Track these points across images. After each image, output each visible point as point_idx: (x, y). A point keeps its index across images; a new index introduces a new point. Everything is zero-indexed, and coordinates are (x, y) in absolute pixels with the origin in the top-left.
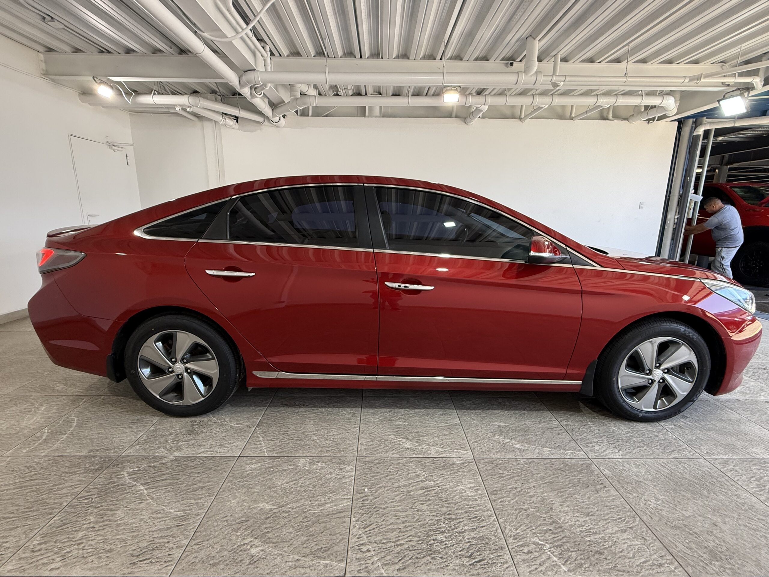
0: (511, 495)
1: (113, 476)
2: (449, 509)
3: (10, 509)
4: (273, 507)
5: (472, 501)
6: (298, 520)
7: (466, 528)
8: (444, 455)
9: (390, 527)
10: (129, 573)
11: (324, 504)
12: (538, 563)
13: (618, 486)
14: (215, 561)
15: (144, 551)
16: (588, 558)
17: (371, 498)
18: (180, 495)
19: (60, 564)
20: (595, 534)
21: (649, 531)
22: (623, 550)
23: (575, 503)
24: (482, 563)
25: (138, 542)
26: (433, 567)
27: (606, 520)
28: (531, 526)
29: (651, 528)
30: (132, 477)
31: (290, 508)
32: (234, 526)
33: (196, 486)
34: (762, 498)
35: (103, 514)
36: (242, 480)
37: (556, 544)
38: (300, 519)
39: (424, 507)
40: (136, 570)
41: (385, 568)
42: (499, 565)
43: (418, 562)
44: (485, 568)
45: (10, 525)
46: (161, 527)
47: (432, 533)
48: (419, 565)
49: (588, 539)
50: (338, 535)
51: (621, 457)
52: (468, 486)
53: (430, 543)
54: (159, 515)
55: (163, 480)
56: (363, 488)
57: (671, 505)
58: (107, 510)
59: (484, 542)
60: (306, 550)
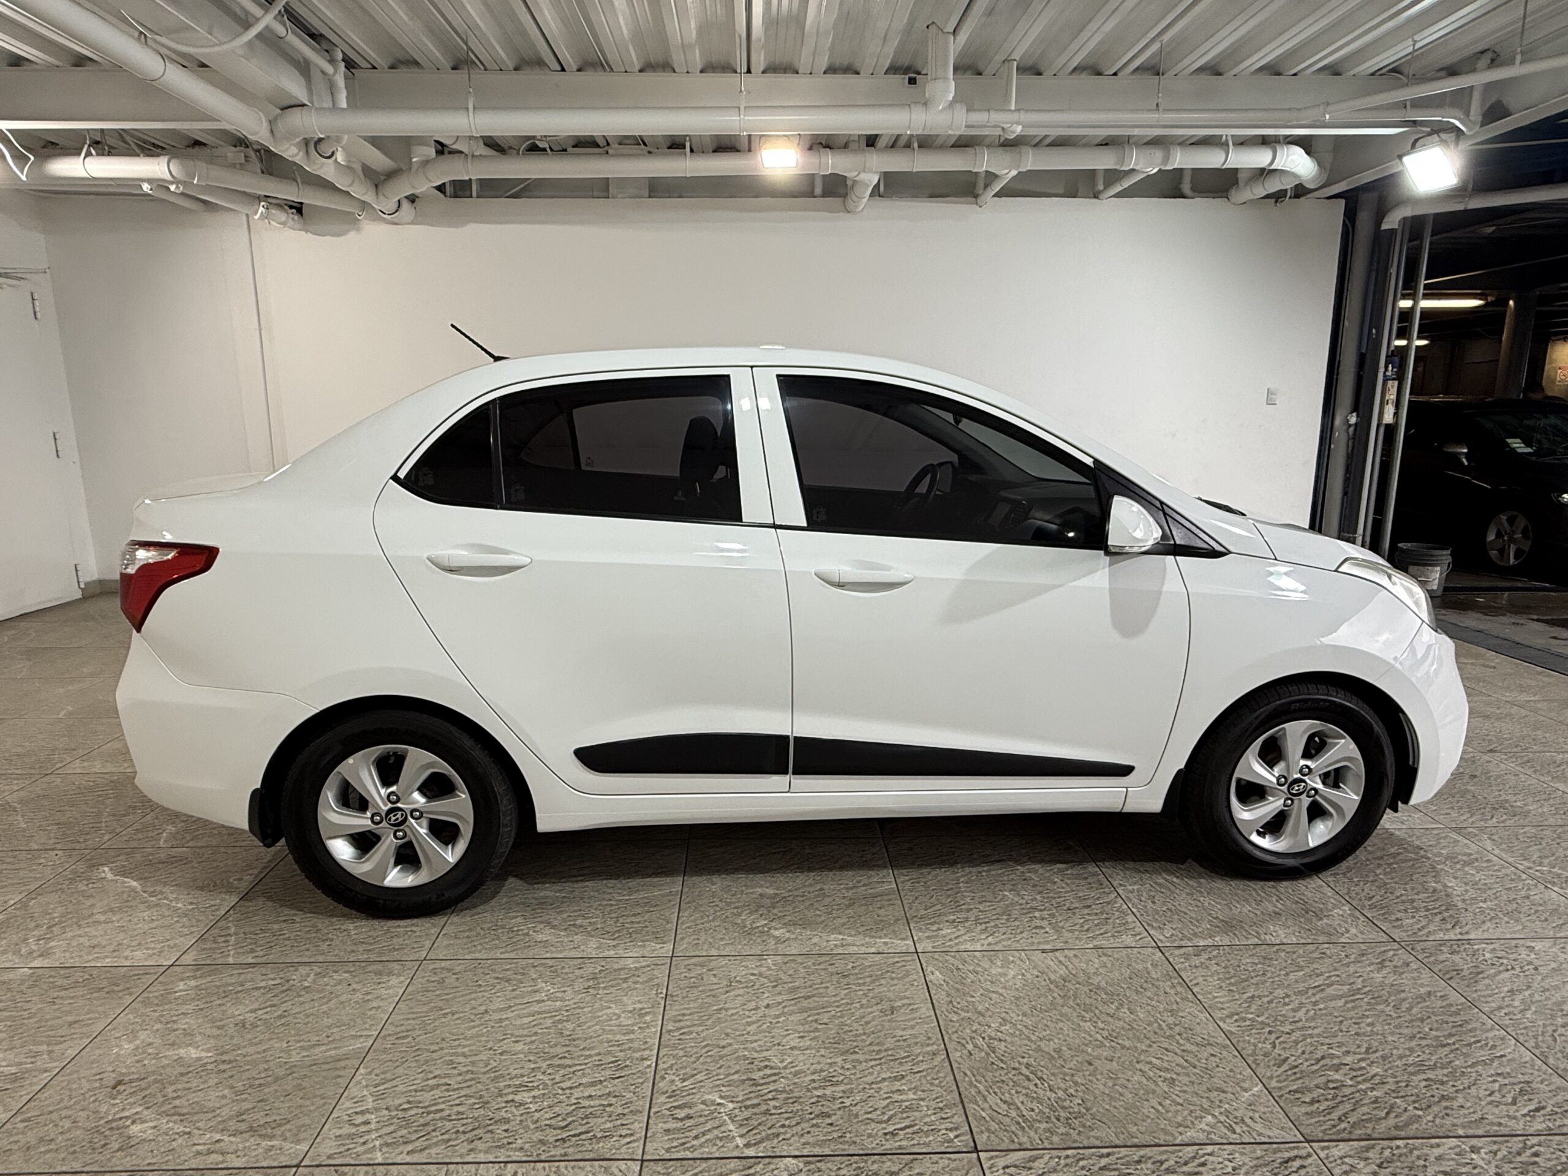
0: (709, 1022)
2: (568, 1049)
4: (204, 1055)
5: (624, 1034)
7: (584, 1080)
8: (612, 953)
11: (314, 1046)
12: (692, 1135)
13: (943, 1001)
16: (798, 1124)
20: (838, 1083)
21: (952, 1077)
24: (583, 1137)
26: (482, 1146)
27: (875, 1060)
28: (718, 1075)
29: (956, 1071)
31: (240, 1055)
36: (160, 1008)
37: (749, 1103)
38: (253, 1073)
39: (518, 1047)
41: (385, 1149)
42: (615, 1139)
44: (583, 1145)
47: (510, 1090)
48: (457, 1142)
49: (818, 1093)
50: (318, 1099)
52: (631, 1007)
53: (496, 1107)
59: (606, 1103)
60: (241, 1124)
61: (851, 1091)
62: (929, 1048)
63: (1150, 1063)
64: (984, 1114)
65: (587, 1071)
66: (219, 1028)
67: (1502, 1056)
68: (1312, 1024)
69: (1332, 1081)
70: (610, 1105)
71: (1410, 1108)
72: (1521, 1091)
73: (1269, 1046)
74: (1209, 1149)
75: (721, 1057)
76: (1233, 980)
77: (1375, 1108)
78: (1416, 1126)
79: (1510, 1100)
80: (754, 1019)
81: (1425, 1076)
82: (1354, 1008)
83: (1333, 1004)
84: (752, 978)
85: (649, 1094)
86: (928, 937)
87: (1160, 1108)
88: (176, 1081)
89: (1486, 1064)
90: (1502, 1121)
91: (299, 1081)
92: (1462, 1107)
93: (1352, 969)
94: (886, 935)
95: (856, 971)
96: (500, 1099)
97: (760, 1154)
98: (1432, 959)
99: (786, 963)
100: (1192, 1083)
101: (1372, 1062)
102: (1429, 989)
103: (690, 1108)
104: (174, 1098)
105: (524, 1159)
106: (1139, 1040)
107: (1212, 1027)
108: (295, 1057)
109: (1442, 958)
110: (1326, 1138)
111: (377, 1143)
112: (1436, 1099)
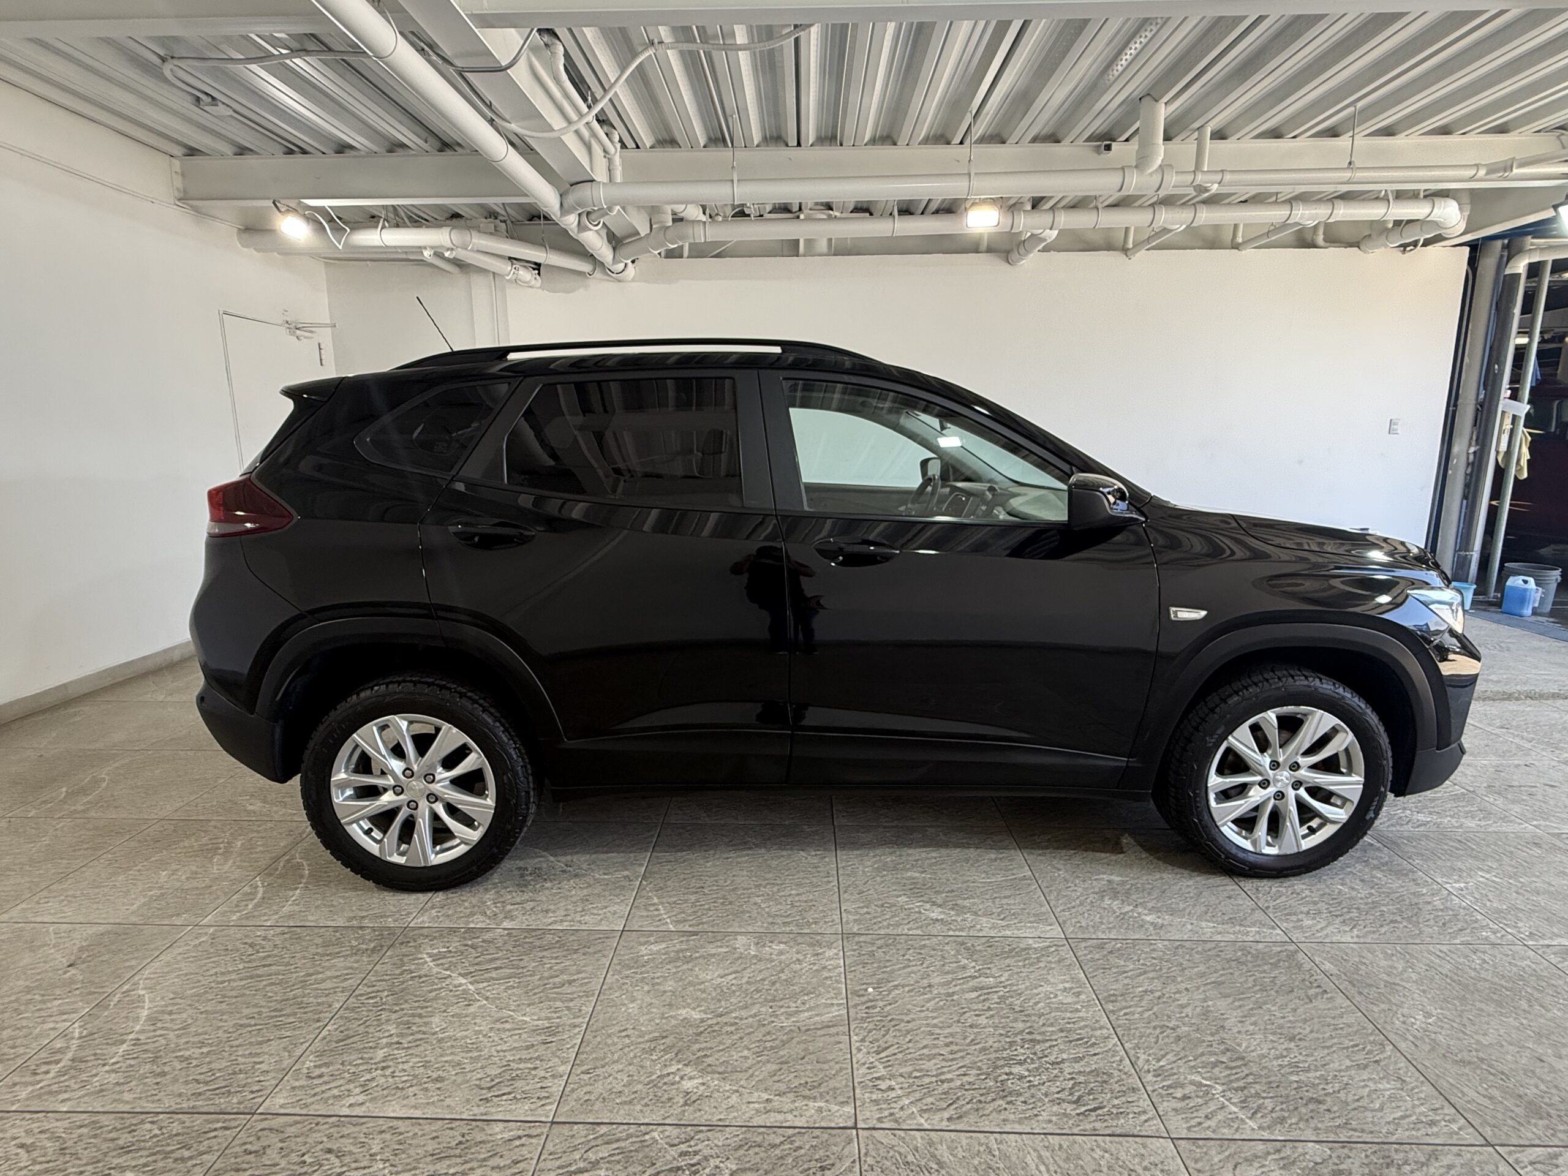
0: (1143, 1004)
1: (406, 959)
2: (1029, 1024)
3: (246, 1012)
4: (704, 1016)
7: (1065, 1056)
8: (1008, 933)
9: (925, 1051)
10: (482, 1114)
13: (1353, 991)
14: (624, 1099)
15: (497, 1080)
16: (1296, 1109)
17: (881, 1004)
18: (535, 994)
19: (361, 1098)
20: (1308, 1070)
22: (1362, 1098)
23: (1267, 1018)
24: (1100, 1112)
25: (482, 1068)
26: (1012, 1117)
27: (1328, 1047)
28: (1186, 1056)
30: (439, 962)
31: (736, 1018)
32: (642, 1046)
33: (557, 980)
35: (408, 1022)
36: (639, 971)
37: (1235, 1085)
38: (759, 1035)
39: (982, 1020)
40: (493, 1110)
41: (926, 1116)
42: (1131, 1116)
43: (983, 1108)
44: (1106, 1121)
45: (256, 1036)
46: (516, 1045)
47: (1002, 1062)
48: (987, 1112)
49: (1294, 1078)
50: (832, 1064)
51: (1356, 940)
52: (1061, 986)
53: (1000, 1079)
54: (507, 1026)
55: (496, 969)
56: (864, 986)
58: (413, 1015)
60: (780, 1084)
61: (1325, 1078)
62: (1371, 1038)
64: (1471, 1107)
70: (1105, 1082)
75: (1179, 1038)
80: (1183, 1002)
84: (1155, 961)
85: (1134, 1072)
86: (1294, 927)
88: (696, 1041)
91: (804, 1046)
94: (1253, 924)
95: (1249, 959)
96: (998, 1071)
97: (1280, 1138)
99: (1176, 948)
103: (1182, 1088)
104: (704, 1057)
105: (1058, 1131)
108: (786, 1022)
111: (913, 1109)
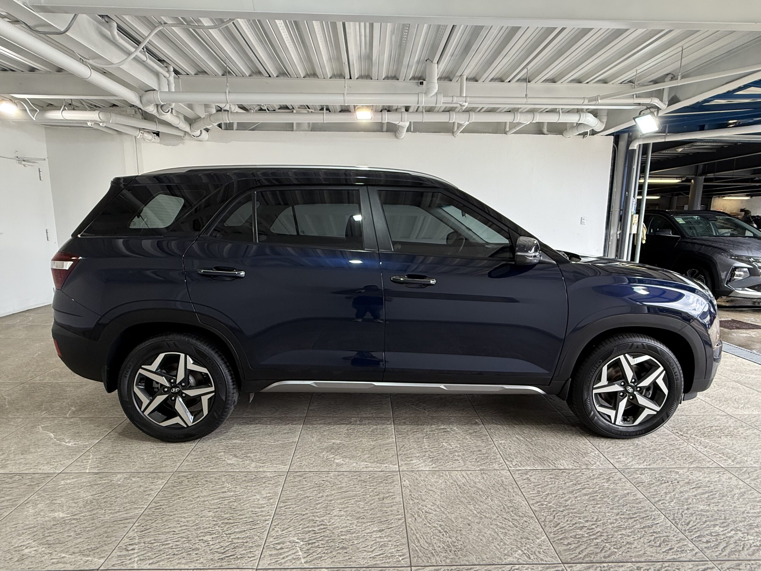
0: (299, 503)
2: (232, 515)
4: (66, 516)
5: (259, 508)
6: (82, 526)
7: (237, 530)
8: (261, 470)
9: (168, 530)
11: (116, 513)
12: (282, 557)
13: (408, 494)
16: (331, 552)
20: (353, 533)
21: (405, 531)
22: (368, 546)
23: (355, 508)
24: (231, 557)
26: (184, 561)
27: (372, 522)
28: (299, 528)
29: (408, 528)
31: (81, 516)
32: (20, 532)
34: (531, 502)
36: (50, 493)
37: (310, 542)
38: (86, 525)
39: (210, 514)
41: (139, 562)
42: (246, 559)
43: (172, 558)
44: (231, 561)
47: (203, 534)
49: (343, 537)
50: (114, 537)
51: (430, 469)
52: (265, 496)
53: (194, 542)
57: (443, 509)
59: (245, 541)
60: (76, 549)
61: (358, 537)
62: (397, 517)
63: (497, 525)
64: (417, 548)
65: (240, 526)
66: (75, 503)
67: (657, 524)
68: (573, 507)
69: (578, 535)
70: (246, 542)
71: (612, 548)
72: (664, 540)
73: (552, 517)
74: (517, 567)
75: (302, 520)
76: (540, 486)
77: (596, 548)
78: (613, 556)
79: (658, 545)
80: (320, 501)
81: (620, 533)
82: (593, 500)
83: (583, 498)
84: (323, 482)
85: (265, 537)
86: (406, 464)
87: (498, 546)
88: (51, 528)
89: (650, 527)
90: (653, 555)
91: (106, 529)
92: (636, 548)
93: (595, 481)
94: (387, 463)
95: (370, 480)
96: (196, 539)
97: (311, 567)
98: (632, 477)
99: (339, 475)
100: (514, 535)
101: (598, 526)
102: (628, 491)
103: (283, 544)
104: (47, 536)
105: (202, 568)
106: (494, 514)
107: (528, 508)
108: (107, 517)
109: (636, 476)
110: (572, 562)
111: (136, 559)
112: (624, 544)
